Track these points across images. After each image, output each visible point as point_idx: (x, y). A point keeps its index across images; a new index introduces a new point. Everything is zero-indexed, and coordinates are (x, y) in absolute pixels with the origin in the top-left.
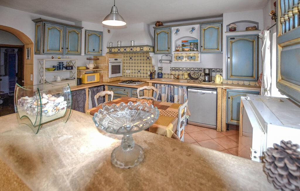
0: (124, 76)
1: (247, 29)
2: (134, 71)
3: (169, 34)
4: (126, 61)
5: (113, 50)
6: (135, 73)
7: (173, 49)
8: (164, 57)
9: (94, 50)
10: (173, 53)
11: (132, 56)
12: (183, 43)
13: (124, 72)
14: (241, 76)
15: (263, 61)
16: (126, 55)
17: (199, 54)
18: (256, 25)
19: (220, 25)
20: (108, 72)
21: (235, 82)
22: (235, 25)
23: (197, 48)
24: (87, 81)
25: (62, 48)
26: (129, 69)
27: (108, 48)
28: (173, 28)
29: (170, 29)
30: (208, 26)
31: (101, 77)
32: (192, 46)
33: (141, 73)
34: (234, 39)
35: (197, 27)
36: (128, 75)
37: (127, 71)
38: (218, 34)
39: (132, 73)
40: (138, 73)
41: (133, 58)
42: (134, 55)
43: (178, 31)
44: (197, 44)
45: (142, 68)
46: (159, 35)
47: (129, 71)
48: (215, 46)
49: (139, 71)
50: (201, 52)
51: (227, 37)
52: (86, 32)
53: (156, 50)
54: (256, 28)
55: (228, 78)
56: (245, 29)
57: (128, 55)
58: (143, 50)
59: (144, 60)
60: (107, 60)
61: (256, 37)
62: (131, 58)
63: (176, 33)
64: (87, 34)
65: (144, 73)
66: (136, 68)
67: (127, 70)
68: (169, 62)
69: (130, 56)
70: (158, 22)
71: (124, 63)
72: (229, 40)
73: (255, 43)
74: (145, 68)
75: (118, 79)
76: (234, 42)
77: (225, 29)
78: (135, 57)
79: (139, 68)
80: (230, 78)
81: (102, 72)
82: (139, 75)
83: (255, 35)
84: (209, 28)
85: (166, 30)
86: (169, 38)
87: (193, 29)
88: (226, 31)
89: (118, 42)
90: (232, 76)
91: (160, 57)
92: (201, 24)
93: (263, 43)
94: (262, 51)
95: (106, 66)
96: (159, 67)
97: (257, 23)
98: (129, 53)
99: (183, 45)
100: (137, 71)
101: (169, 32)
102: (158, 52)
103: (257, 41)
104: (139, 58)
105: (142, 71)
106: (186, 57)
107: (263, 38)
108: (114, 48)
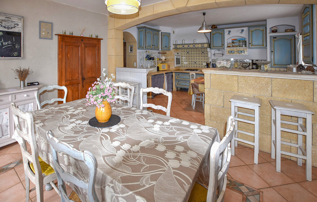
0: (182, 66)
1: (286, 31)
2: (191, 63)
3: (223, 35)
4: (183, 55)
5: (178, 47)
6: (192, 64)
7: (226, 46)
8: (217, 52)
9: (166, 46)
10: (226, 48)
11: (189, 51)
12: (233, 41)
13: (182, 64)
14: (282, 65)
15: (298, 53)
16: (183, 50)
17: (248, 49)
18: (293, 28)
19: (265, 28)
20: (174, 63)
21: (278, 69)
22: (277, 28)
23: (246, 45)
24: (162, 69)
25: (153, 45)
26: (187, 61)
27: (173, 45)
28: (225, 30)
29: (224, 30)
30: (255, 29)
31: (169, 66)
32: (241, 43)
33: (197, 64)
34: (276, 38)
35: (246, 29)
36: (186, 65)
37: (184, 63)
38: (263, 35)
39: (189, 64)
40: (194, 64)
41: (190, 53)
42: (190, 50)
43: (229, 32)
44: (246, 42)
45: (198, 60)
46: (214, 36)
47: (187, 63)
48: (261, 43)
49: (195, 63)
50: (249, 48)
51: (271, 37)
52: (161, 33)
53: (212, 46)
54: (293, 30)
55: (272, 66)
56: (284, 31)
57: (185, 50)
58: (203, 46)
59: (199, 54)
60: (173, 54)
61: (294, 37)
62: (188, 53)
63: (229, 33)
64: (162, 35)
65: (199, 64)
66: (193, 60)
67: (185, 61)
68: (222, 55)
69: (187, 51)
70: (213, 25)
71: (182, 56)
72: (272, 39)
73: (293, 41)
74: (200, 60)
75: (179, 69)
76: (276, 40)
77: (268, 31)
78: (191, 51)
79: (195, 60)
80: (274, 66)
81: (169, 62)
82: (195, 65)
83: (293, 35)
84: (256, 30)
85: (221, 32)
86: (223, 37)
87: (242, 31)
88: (269, 32)
89: (183, 40)
90: (275, 64)
91: (213, 51)
92: (249, 27)
93: (298, 42)
94: (298, 47)
95: (173, 58)
96: (212, 60)
97: (294, 27)
98: (187, 48)
99: (233, 42)
100: (193, 63)
101: (223, 33)
102: (214, 48)
103: (294, 40)
104: (195, 53)
105: (197, 63)
106: (236, 51)
107: (298, 38)
108: (179, 45)
